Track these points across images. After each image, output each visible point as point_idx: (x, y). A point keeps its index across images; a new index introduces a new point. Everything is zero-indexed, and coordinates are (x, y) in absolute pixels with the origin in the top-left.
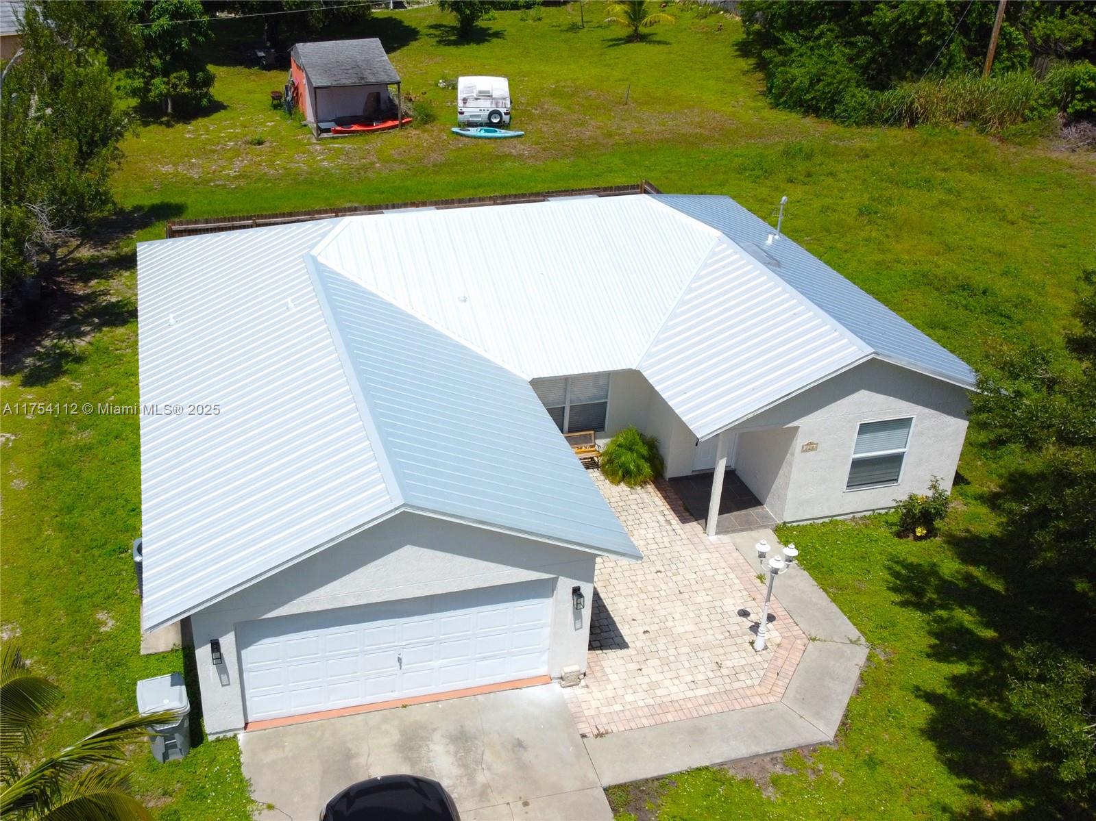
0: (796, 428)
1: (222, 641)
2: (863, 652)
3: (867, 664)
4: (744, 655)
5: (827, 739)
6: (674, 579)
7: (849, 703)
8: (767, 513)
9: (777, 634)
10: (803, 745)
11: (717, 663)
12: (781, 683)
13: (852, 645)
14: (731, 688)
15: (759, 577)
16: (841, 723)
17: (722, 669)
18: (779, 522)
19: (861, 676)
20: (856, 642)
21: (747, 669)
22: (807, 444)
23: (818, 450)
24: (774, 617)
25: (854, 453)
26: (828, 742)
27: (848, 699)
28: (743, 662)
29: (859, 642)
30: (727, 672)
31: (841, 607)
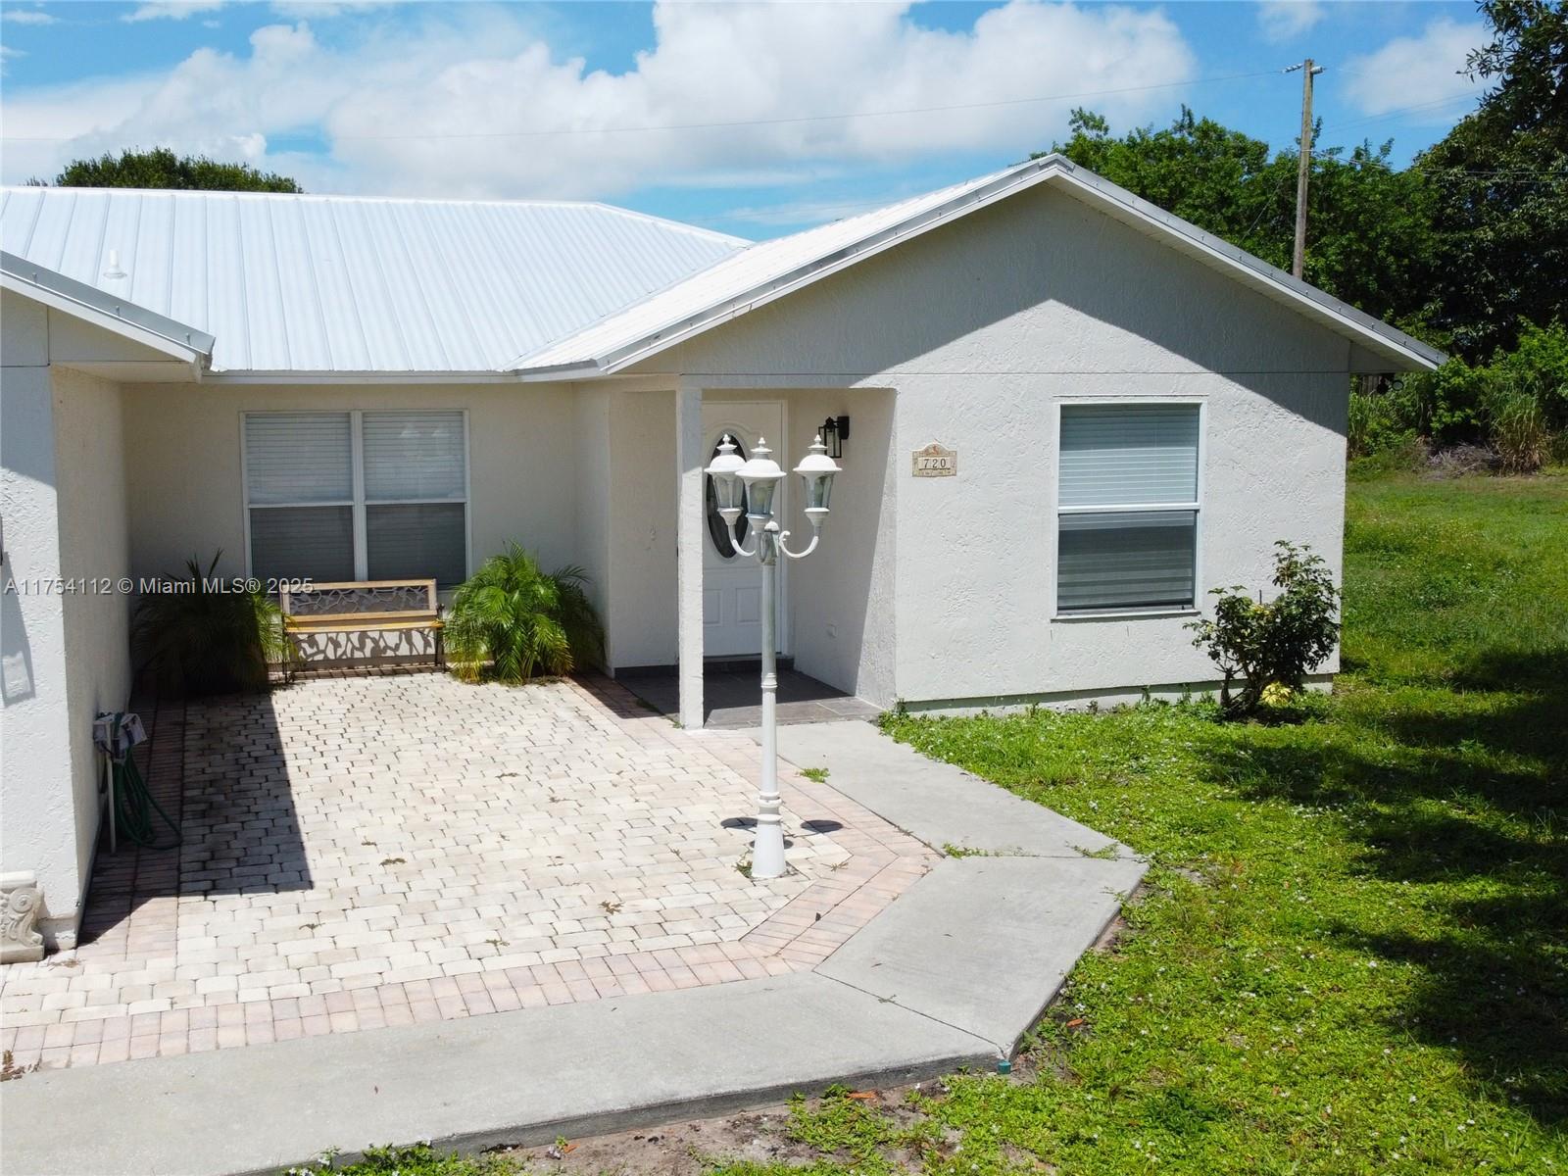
0: (887, 395)
2: (1127, 871)
3: (1142, 893)
4: (712, 887)
5: (983, 1048)
6: (547, 783)
7: (1077, 966)
8: (861, 703)
9: (839, 849)
10: (879, 1068)
11: (605, 905)
12: (821, 935)
13: (1086, 860)
14: (630, 949)
15: (808, 773)
16: (1044, 1013)
17: (615, 918)
18: (888, 707)
19: (1122, 914)
20: (1103, 854)
21: (706, 913)
22: (926, 451)
23: (958, 474)
24: (835, 826)
25: (1061, 502)
26: (985, 1063)
27: (1076, 956)
28: (700, 900)
29: (1112, 854)
30: (634, 919)
31: (1052, 807)
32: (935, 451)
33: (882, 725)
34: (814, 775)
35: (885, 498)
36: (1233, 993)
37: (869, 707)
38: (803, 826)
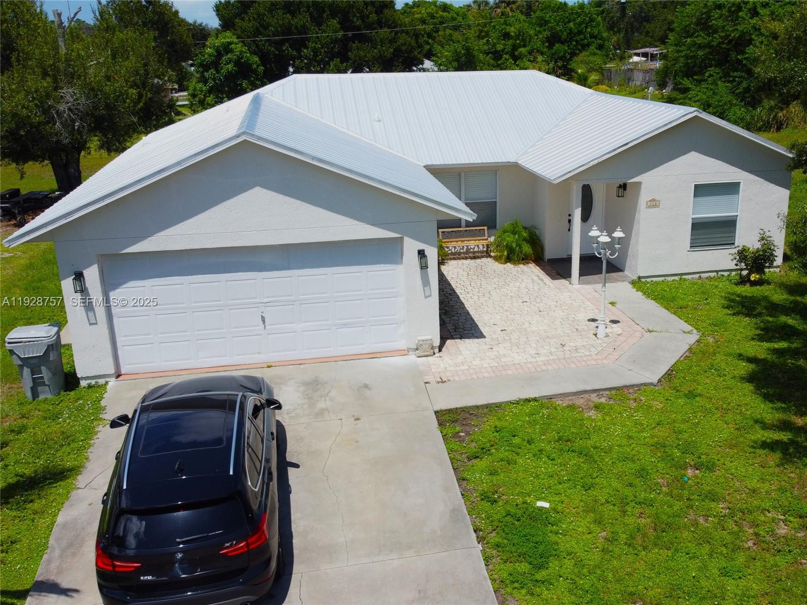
0: (639, 184)
1: (86, 273)
2: (694, 337)
3: (696, 343)
4: (587, 340)
5: (650, 381)
6: (537, 305)
7: (675, 363)
8: (627, 275)
9: (620, 329)
10: (628, 385)
11: (562, 344)
12: (616, 354)
13: (684, 334)
14: (570, 356)
15: (611, 303)
16: (666, 373)
17: (564, 348)
18: (635, 278)
19: (690, 350)
20: (689, 332)
21: (587, 347)
22: (651, 200)
23: (661, 207)
24: (618, 322)
25: (693, 214)
26: (652, 384)
27: (676, 361)
28: (585, 343)
29: (691, 332)
30: (569, 348)
31: (679, 317)
32: (654, 200)
33: (633, 284)
34: (612, 304)
35: (637, 214)
36: (710, 370)
37: (629, 277)
38: (610, 322)
